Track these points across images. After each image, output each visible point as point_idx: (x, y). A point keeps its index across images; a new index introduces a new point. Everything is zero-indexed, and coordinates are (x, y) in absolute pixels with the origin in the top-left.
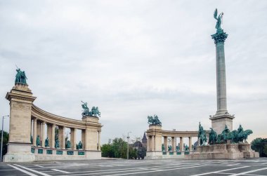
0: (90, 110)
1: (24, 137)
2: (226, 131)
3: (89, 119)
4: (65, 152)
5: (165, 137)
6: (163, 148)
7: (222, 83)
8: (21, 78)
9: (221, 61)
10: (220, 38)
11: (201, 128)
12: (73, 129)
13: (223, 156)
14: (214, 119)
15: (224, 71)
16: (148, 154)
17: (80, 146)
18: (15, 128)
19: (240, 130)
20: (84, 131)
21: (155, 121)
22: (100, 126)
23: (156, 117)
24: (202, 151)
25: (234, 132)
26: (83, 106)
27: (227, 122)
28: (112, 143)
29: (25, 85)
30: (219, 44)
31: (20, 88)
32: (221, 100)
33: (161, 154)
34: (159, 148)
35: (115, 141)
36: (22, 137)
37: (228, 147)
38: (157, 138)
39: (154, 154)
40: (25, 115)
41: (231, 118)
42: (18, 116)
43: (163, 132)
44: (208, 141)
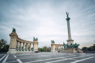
0: (35, 39)
1: (14, 46)
2: (71, 44)
3: (35, 41)
4: (28, 50)
5: (56, 46)
6: (55, 49)
7: (69, 31)
8: (14, 30)
9: (69, 25)
10: (68, 19)
11: (64, 43)
12: (30, 44)
13: (71, 52)
14: (68, 41)
15: (70, 28)
16: (51, 51)
17: (32, 49)
18: (11, 44)
19: (76, 44)
20: (34, 44)
21: (53, 42)
22: (38, 43)
23: (53, 41)
24: (65, 50)
25: (74, 45)
26: (34, 38)
27: (72, 42)
28: (43, 47)
29: (15, 32)
30: (68, 21)
31: (13, 33)
32: (69, 36)
33: (55, 51)
34: (54, 49)
35: (44, 47)
36: (13, 46)
37: (72, 49)
38: (54, 46)
39: (53, 51)
40: (14, 40)
41: (73, 41)
42: (12, 41)
43: (55, 45)
44: (66, 47)
